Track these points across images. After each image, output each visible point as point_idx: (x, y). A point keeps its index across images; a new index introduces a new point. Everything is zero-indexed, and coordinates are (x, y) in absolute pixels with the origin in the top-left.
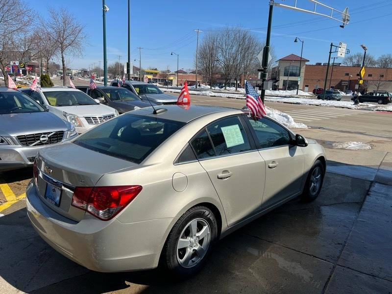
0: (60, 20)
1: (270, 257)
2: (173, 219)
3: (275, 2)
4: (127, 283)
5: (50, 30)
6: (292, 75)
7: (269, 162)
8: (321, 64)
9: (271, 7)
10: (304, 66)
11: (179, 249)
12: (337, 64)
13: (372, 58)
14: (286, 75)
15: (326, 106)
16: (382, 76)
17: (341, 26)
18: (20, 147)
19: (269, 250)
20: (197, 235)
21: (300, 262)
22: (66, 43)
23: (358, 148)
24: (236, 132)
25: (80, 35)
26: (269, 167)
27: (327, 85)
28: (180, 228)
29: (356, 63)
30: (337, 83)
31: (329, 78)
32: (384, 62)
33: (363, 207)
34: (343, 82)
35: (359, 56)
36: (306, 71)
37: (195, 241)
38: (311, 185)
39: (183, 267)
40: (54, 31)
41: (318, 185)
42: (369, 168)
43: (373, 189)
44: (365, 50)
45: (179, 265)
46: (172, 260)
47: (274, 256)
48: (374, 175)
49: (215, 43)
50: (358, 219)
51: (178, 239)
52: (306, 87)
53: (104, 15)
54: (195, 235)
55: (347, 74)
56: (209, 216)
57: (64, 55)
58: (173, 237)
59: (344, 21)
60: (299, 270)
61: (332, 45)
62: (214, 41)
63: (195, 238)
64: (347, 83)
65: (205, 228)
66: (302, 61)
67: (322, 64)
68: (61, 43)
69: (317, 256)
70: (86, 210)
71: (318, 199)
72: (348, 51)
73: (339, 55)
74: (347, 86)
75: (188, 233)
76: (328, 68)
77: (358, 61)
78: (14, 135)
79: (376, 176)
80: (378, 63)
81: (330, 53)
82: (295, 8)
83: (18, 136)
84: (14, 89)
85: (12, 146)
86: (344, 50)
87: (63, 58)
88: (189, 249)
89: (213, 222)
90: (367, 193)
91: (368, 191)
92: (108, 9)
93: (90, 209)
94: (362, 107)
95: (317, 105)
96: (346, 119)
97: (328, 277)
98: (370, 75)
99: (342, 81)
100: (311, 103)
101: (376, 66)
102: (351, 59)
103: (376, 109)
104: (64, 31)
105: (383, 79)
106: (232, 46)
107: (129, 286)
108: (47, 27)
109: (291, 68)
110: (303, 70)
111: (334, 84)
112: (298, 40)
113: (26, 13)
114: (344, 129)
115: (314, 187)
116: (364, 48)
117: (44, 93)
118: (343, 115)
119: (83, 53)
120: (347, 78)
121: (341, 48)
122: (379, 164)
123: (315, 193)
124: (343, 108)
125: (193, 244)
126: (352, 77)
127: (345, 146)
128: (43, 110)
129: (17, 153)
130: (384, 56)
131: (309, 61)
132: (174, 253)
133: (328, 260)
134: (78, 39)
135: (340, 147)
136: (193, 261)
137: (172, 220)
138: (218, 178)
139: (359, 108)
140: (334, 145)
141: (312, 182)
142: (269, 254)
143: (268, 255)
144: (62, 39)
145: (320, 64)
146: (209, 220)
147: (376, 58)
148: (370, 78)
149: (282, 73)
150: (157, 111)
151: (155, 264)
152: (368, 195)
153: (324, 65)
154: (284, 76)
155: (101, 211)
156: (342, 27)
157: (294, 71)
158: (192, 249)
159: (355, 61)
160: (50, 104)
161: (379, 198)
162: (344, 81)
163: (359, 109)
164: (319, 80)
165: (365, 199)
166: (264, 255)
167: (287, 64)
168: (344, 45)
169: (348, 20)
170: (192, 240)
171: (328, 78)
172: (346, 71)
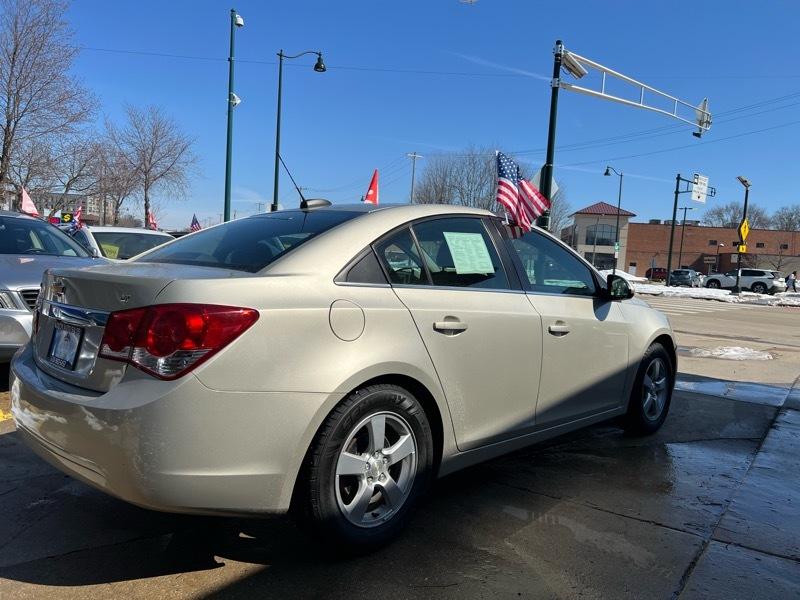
0: (148, 129)
1: (554, 523)
2: (326, 397)
3: (562, 81)
4: (218, 559)
5: (126, 148)
6: (602, 242)
7: (549, 320)
8: (659, 221)
9: (555, 91)
10: (626, 227)
11: (341, 476)
12: (692, 221)
13: (762, 213)
14: (590, 241)
15: (674, 296)
16: (786, 247)
17: (695, 134)
18: (26, 314)
19: (553, 510)
20: (386, 452)
21: (625, 533)
22: (155, 171)
23: (744, 357)
24: (477, 249)
25: (183, 157)
26: (550, 332)
27: (672, 262)
28: (345, 424)
29: (730, 221)
30: (695, 260)
31: (676, 249)
32: (787, 221)
33: (764, 446)
34: (706, 258)
35: (734, 207)
36: (630, 236)
37: (381, 464)
38: (646, 397)
39: (349, 522)
40: (133, 149)
41: (660, 400)
42: (771, 386)
43: (781, 418)
44: (747, 186)
45: (342, 514)
46: (322, 498)
47: (563, 520)
48: (784, 398)
49: (448, 180)
50: (755, 465)
51: (338, 448)
52: (631, 268)
53: (230, 111)
54: (380, 451)
55: (714, 243)
56: (412, 411)
57: (149, 196)
58: (328, 442)
59: (701, 123)
60: (622, 546)
61: (679, 178)
62: (445, 175)
63: (380, 457)
64: (714, 260)
65: (403, 439)
66: (620, 215)
67: (662, 223)
68: (146, 173)
69: (664, 523)
70: (129, 361)
71: (663, 432)
72: (712, 192)
73: (694, 196)
74: (714, 267)
75: (363, 444)
76: (673, 231)
77: (735, 218)
78: (15, 289)
79: (787, 400)
80: (774, 223)
81: (677, 193)
82: (603, 94)
83: (23, 292)
84: (31, 215)
85: (9, 309)
86: (705, 189)
87: (147, 200)
88: (365, 481)
89: (423, 427)
90: (772, 424)
91: (773, 421)
92: (238, 101)
93: (136, 359)
94: (747, 299)
95: (655, 295)
96: (716, 315)
97: (691, 560)
98: (759, 245)
99: (703, 255)
100: (642, 291)
101: (772, 228)
102: (719, 214)
103: (777, 302)
104: (153, 150)
105: (786, 252)
106: (481, 185)
107: (223, 565)
108: (121, 141)
109: (599, 228)
110: (624, 233)
111: (687, 261)
112: (611, 171)
113: (77, 97)
114: (713, 332)
115: (653, 404)
116: (744, 182)
117: (94, 234)
118: (708, 310)
119: (187, 191)
120: (713, 250)
121: (699, 185)
122: (792, 381)
123: (654, 418)
124: (708, 299)
125: (375, 470)
126: (724, 246)
127: (717, 352)
128: (85, 255)
129: (18, 325)
130: (787, 209)
131: (634, 215)
132: (329, 482)
133: (691, 531)
134: (181, 165)
135: (705, 355)
136: (375, 516)
137: (324, 400)
138: (436, 329)
139: (741, 300)
140: (693, 351)
141: (647, 389)
142: (553, 517)
143: (550, 520)
144: (147, 163)
145: (657, 222)
146: (412, 421)
147: (770, 213)
148: (759, 250)
149: (582, 238)
150: (309, 203)
151: (283, 503)
152: (775, 427)
153: (667, 223)
154: (587, 244)
155: (162, 361)
156: (698, 135)
157: (606, 236)
158: (374, 484)
159: (728, 218)
160: (104, 255)
161: (796, 432)
162: (708, 256)
163: (742, 303)
164: (657, 254)
165: (766, 434)
166: (540, 518)
167: (591, 222)
168: (704, 181)
169: (708, 122)
170: (373, 461)
171: (674, 250)
172: (711, 236)
